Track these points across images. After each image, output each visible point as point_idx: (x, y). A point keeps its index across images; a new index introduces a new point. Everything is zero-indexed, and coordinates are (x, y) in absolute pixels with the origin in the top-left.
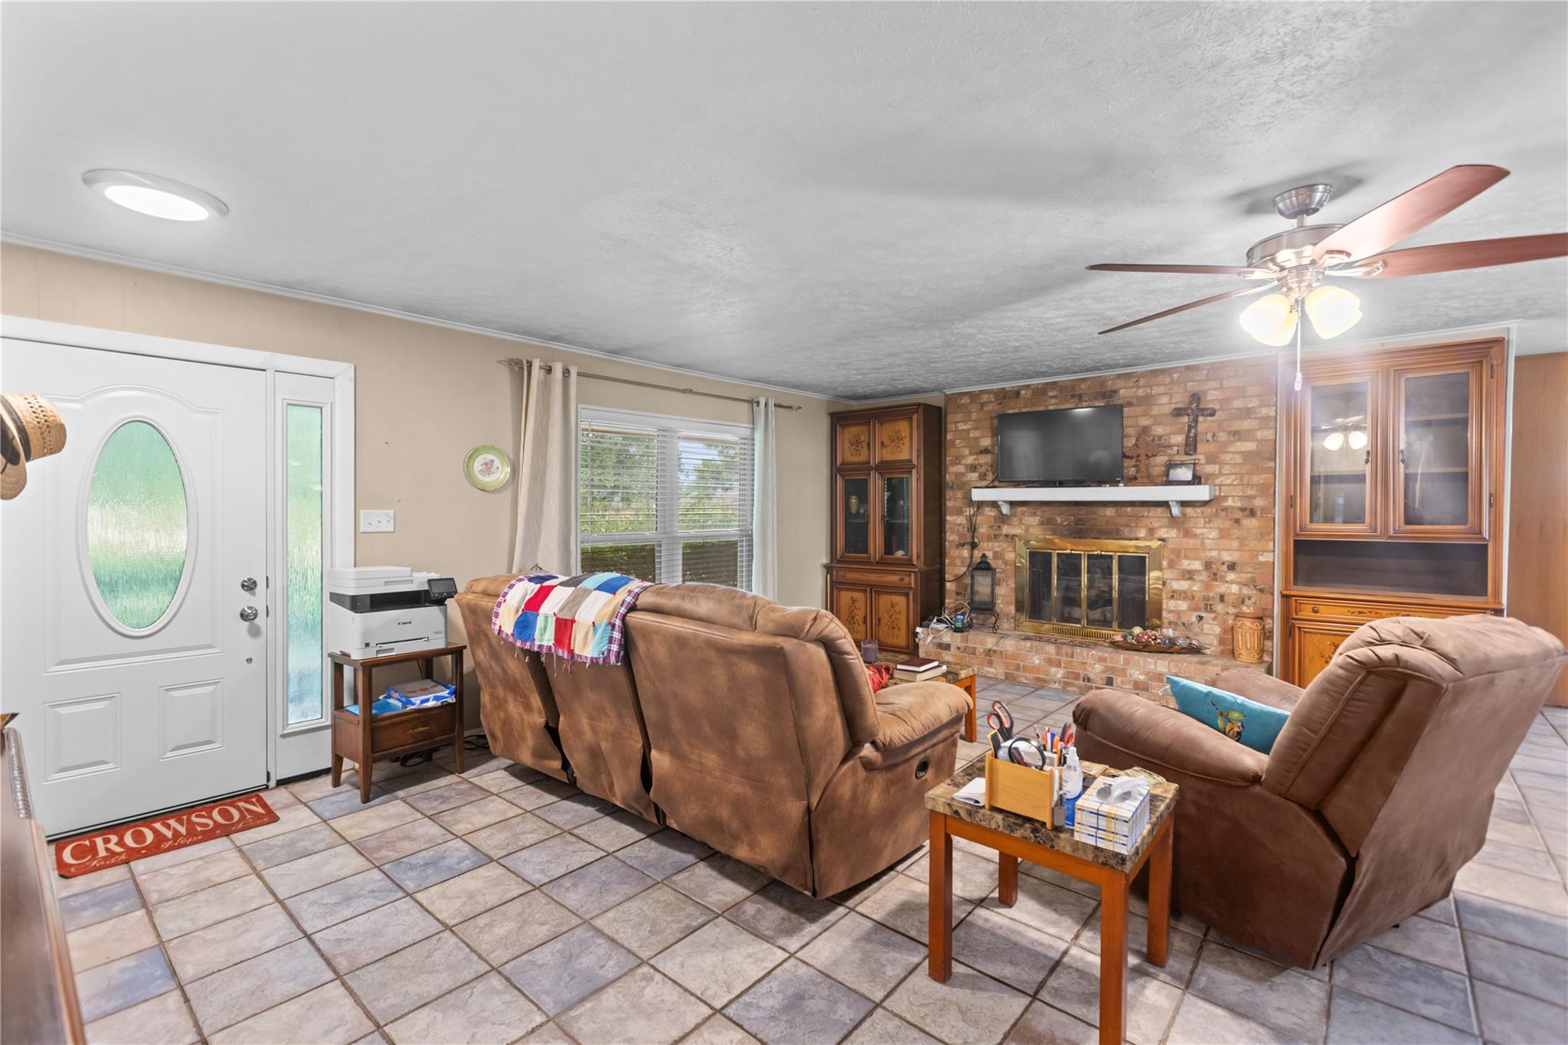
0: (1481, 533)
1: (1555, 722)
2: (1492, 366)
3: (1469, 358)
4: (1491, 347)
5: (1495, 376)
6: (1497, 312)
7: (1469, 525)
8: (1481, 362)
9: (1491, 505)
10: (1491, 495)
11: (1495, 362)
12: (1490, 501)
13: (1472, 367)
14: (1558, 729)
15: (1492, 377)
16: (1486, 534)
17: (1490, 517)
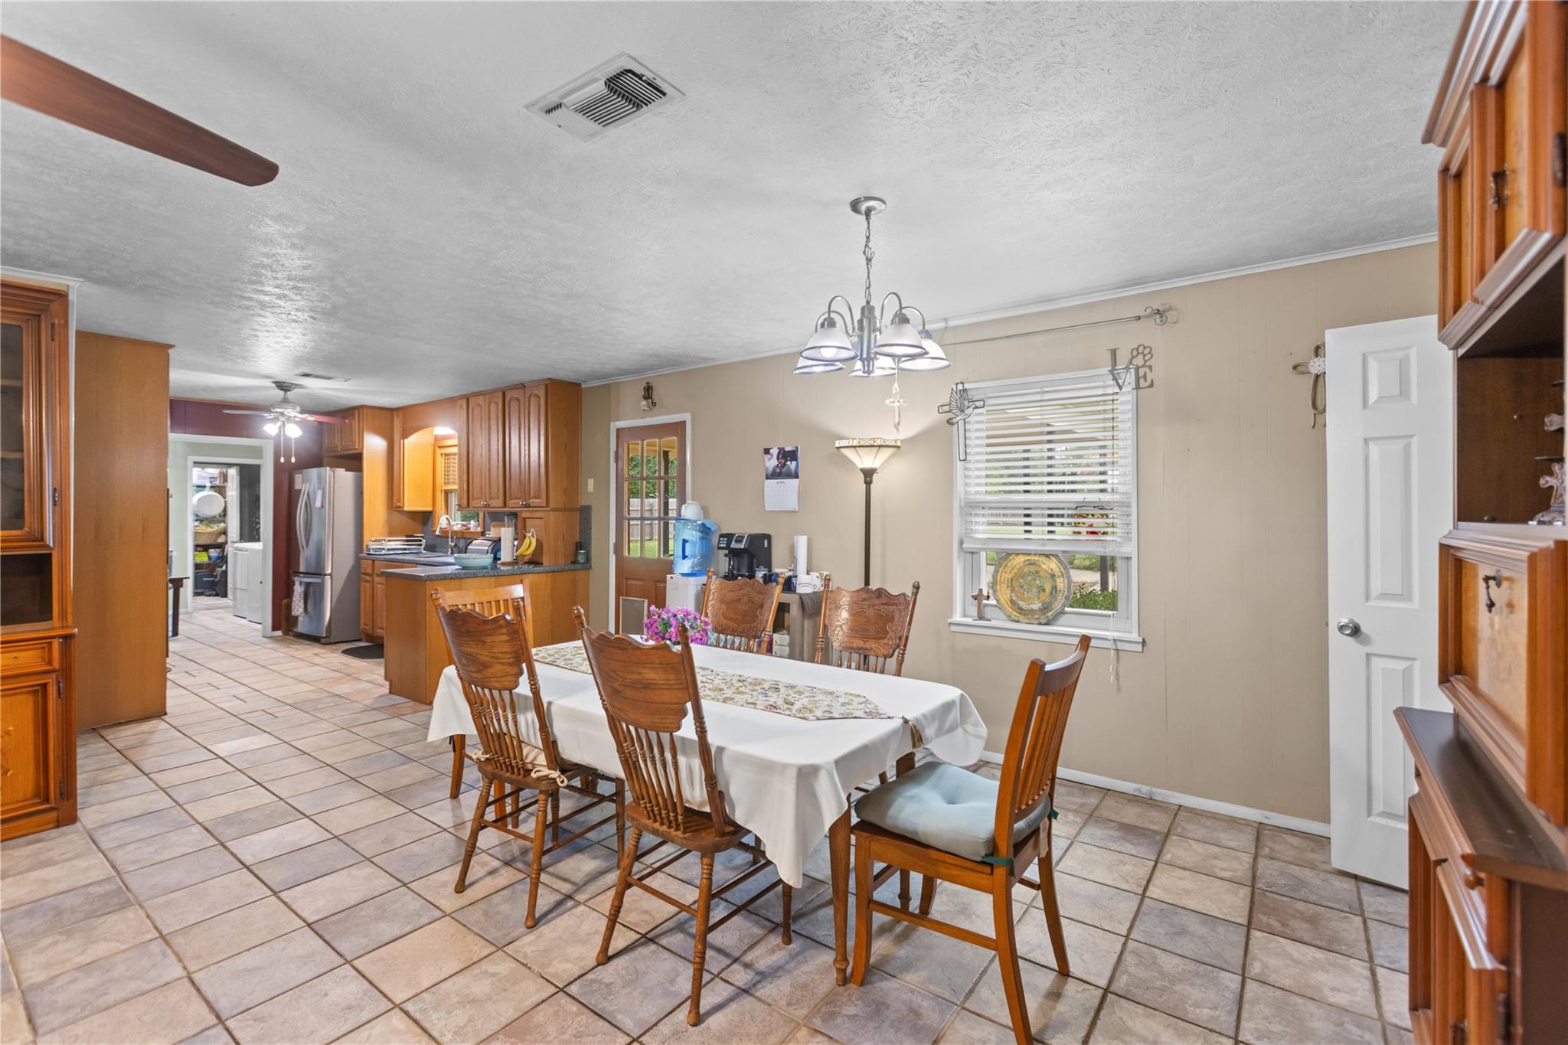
0: (42, 539)
1: (120, 745)
2: (53, 325)
3: (26, 308)
4: (51, 301)
5: (57, 337)
6: (57, 258)
7: (26, 529)
8: (39, 316)
9: (55, 503)
10: (55, 490)
11: (56, 321)
12: (54, 497)
13: (27, 321)
14: (125, 752)
15: (53, 340)
16: (50, 540)
17: (53, 518)
